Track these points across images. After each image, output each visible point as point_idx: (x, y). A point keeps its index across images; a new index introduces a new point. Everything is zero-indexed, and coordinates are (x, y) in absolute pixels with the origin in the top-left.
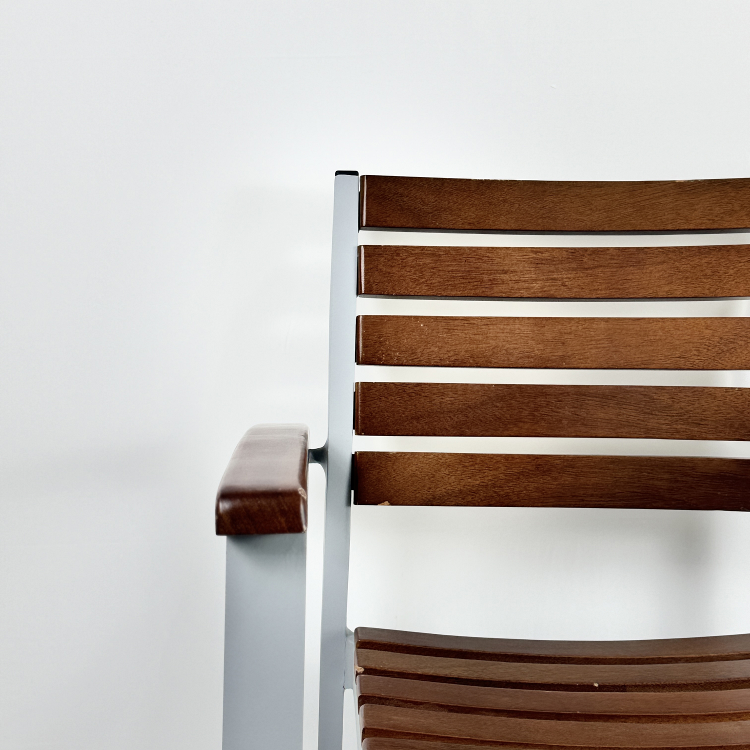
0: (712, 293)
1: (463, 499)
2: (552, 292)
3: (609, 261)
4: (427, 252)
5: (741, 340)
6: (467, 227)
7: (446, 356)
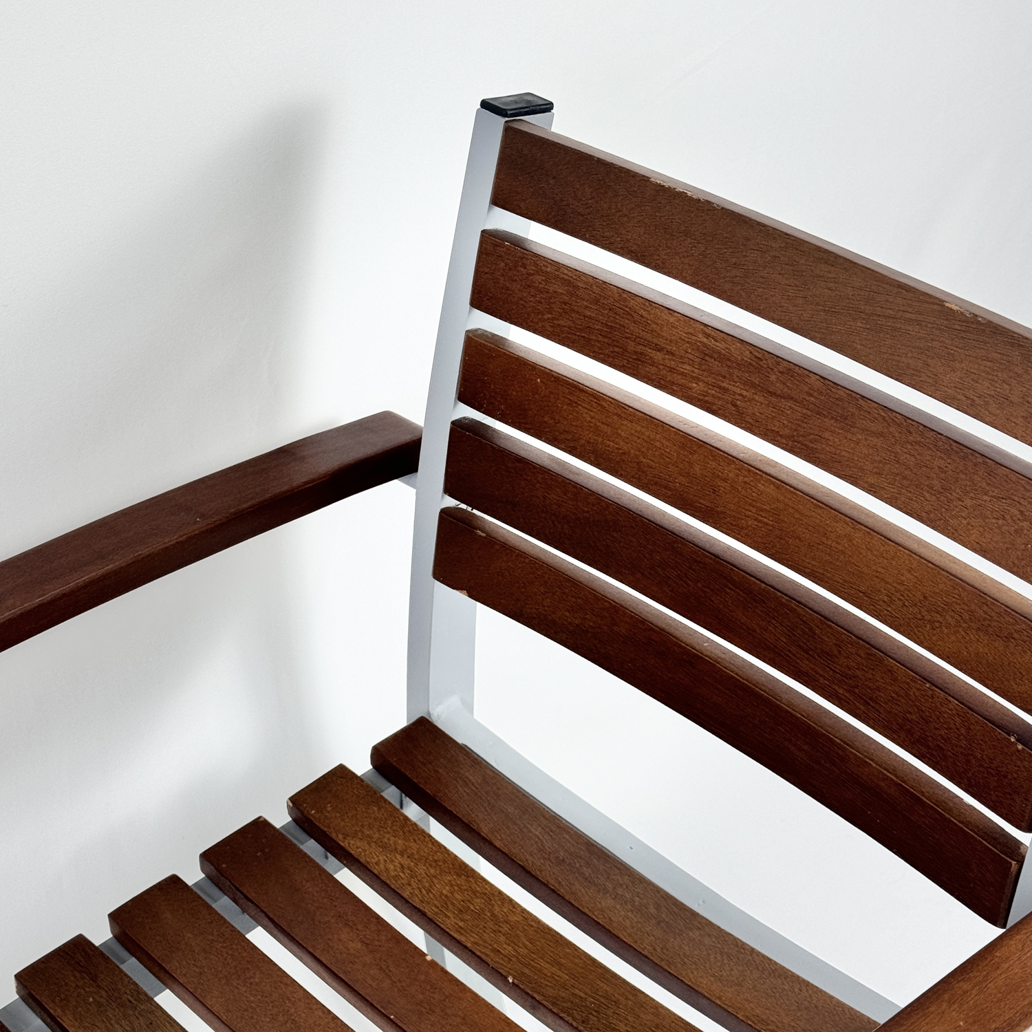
0: (931, 521)
2: (714, 408)
5: (952, 617)
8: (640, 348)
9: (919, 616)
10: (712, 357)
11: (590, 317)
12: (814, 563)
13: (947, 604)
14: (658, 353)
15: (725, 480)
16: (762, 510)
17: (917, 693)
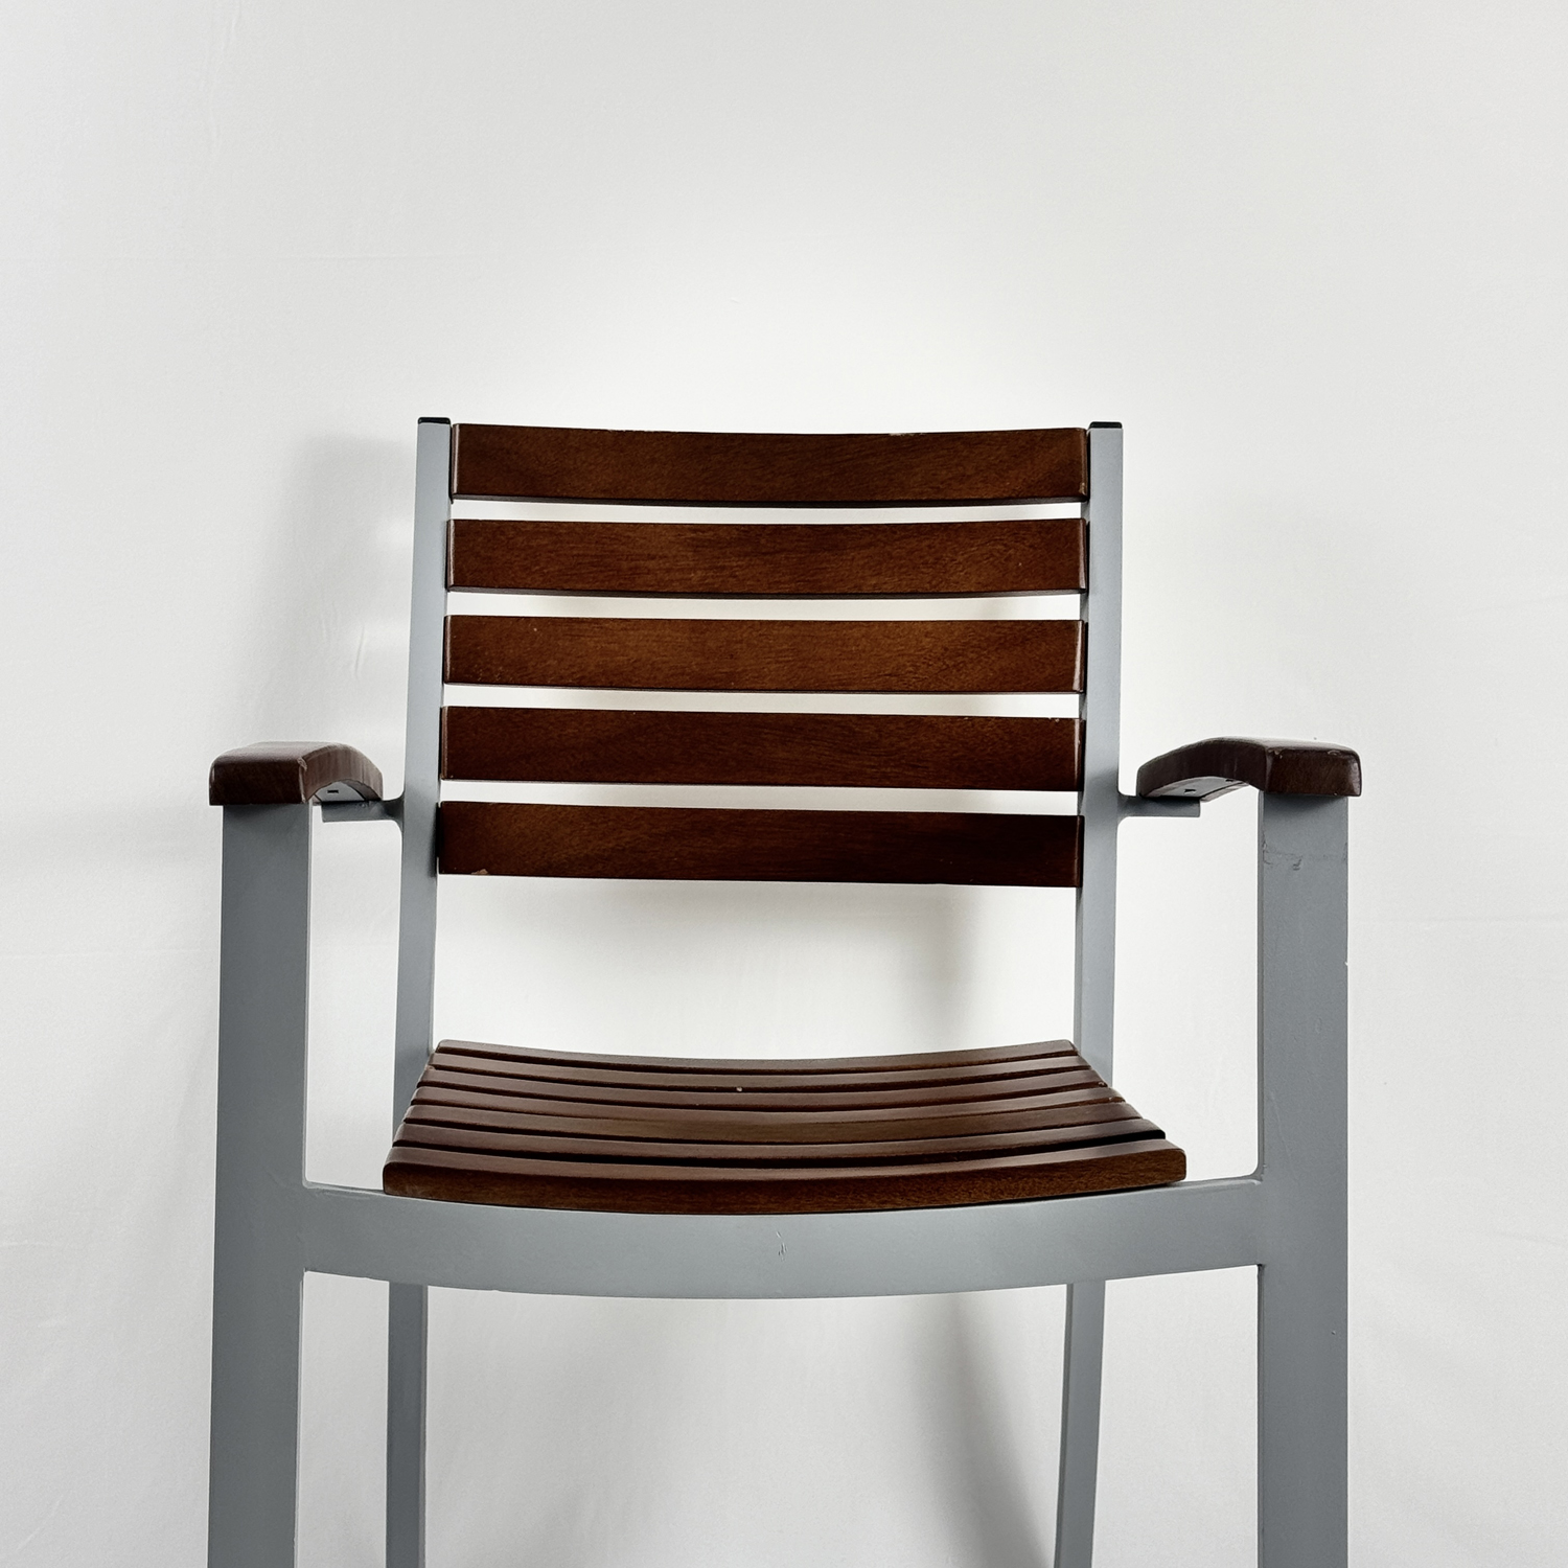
0: (935, 587)
1: (591, 868)
2: (716, 586)
3: (796, 543)
4: (542, 530)
5: (972, 652)
6: (600, 496)
7: (568, 672)
8: (633, 564)
9: (944, 667)
10: (703, 546)
11: (578, 555)
12: (839, 673)
13: (965, 644)
14: (653, 562)
15: (741, 642)
16: (781, 652)
17: (959, 730)
